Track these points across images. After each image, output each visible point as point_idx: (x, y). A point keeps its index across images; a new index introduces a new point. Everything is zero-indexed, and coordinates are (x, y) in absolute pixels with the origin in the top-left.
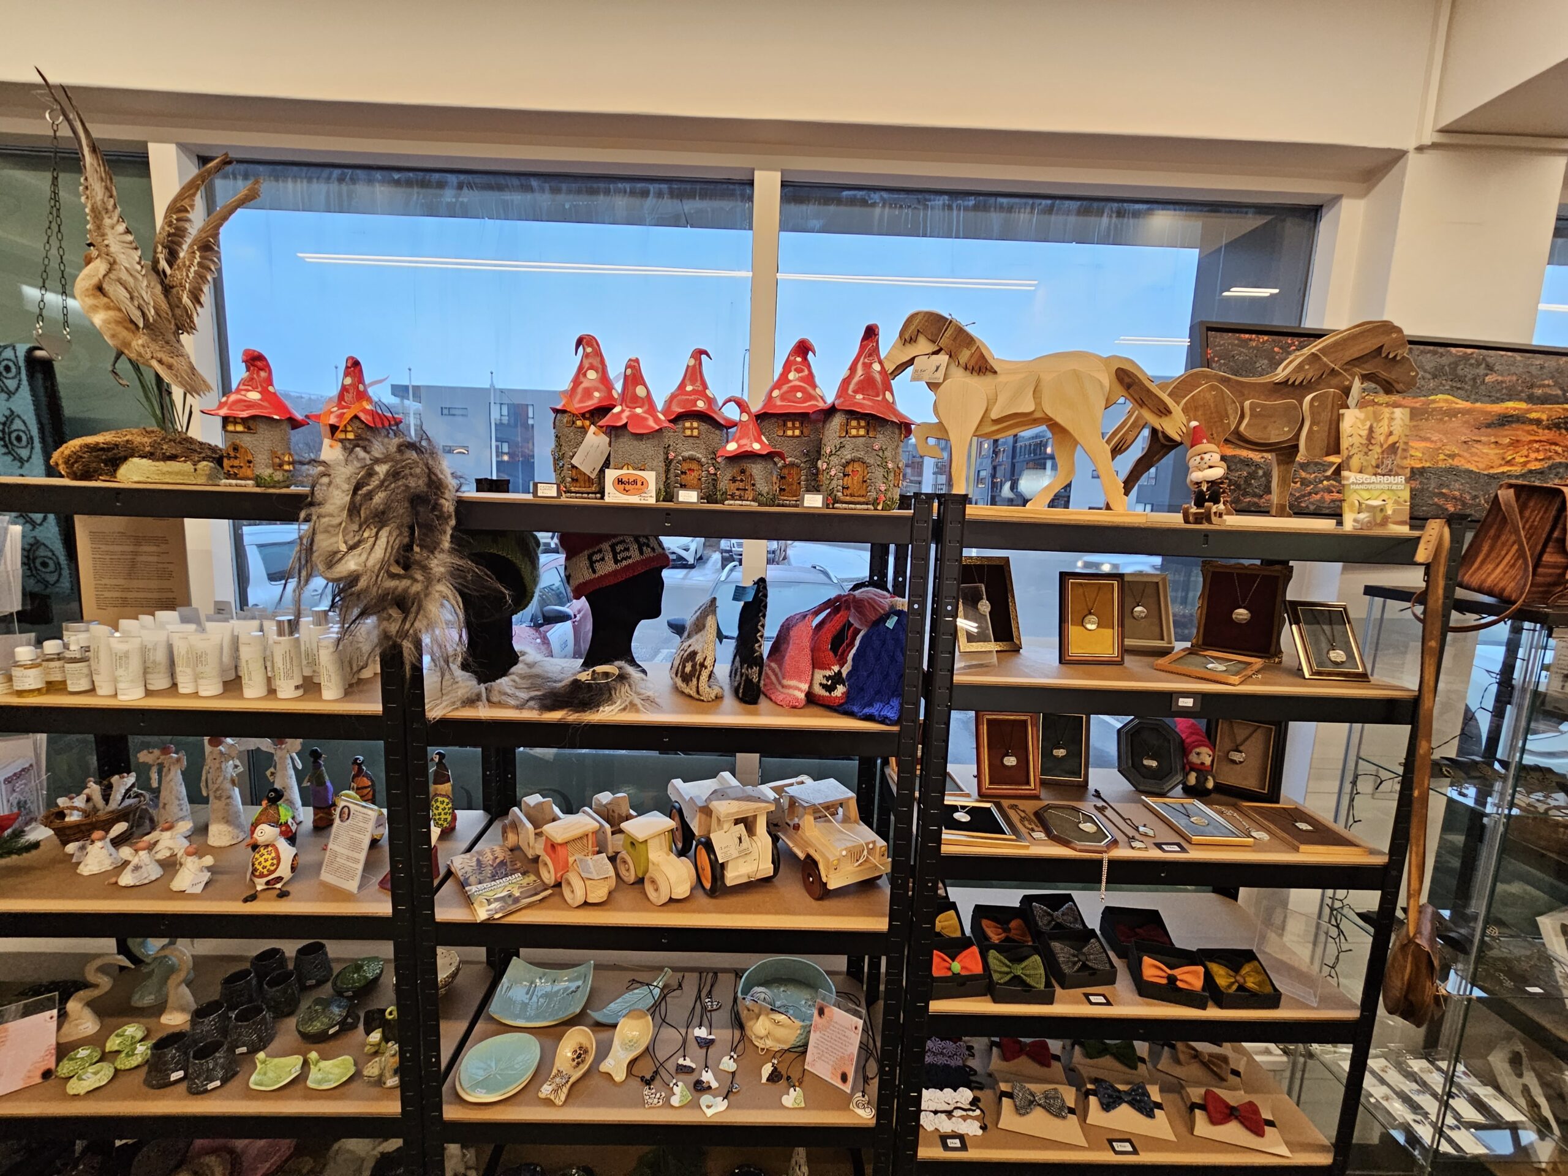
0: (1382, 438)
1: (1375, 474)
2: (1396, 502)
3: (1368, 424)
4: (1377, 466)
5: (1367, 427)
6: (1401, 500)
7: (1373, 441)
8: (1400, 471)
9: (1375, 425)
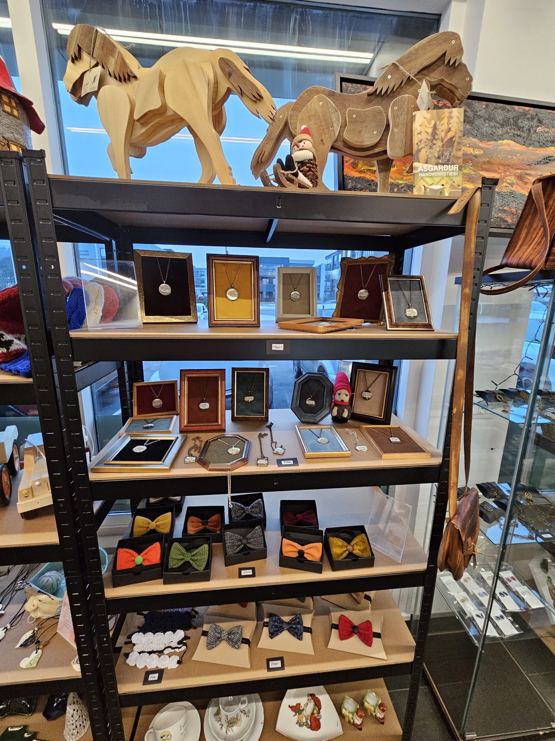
0: (443, 134)
1: (437, 164)
2: (452, 186)
3: (433, 123)
4: (439, 158)
5: (432, 125)
6: (456, 184)
7: (436, 137)
8: (455, 161)
9: (438, 123)
